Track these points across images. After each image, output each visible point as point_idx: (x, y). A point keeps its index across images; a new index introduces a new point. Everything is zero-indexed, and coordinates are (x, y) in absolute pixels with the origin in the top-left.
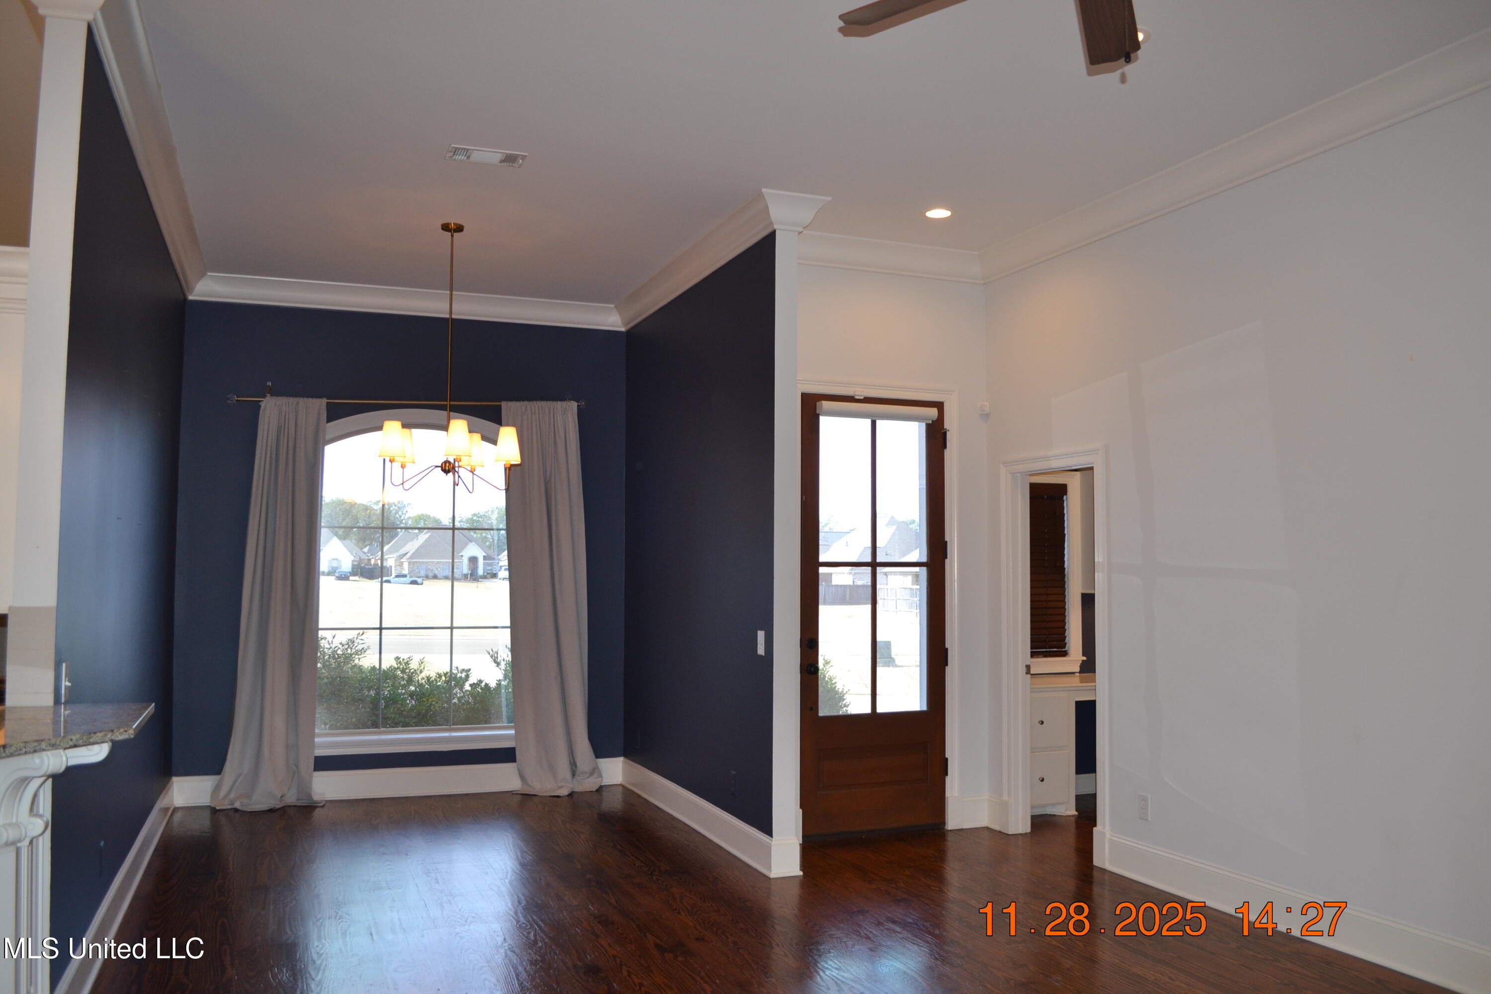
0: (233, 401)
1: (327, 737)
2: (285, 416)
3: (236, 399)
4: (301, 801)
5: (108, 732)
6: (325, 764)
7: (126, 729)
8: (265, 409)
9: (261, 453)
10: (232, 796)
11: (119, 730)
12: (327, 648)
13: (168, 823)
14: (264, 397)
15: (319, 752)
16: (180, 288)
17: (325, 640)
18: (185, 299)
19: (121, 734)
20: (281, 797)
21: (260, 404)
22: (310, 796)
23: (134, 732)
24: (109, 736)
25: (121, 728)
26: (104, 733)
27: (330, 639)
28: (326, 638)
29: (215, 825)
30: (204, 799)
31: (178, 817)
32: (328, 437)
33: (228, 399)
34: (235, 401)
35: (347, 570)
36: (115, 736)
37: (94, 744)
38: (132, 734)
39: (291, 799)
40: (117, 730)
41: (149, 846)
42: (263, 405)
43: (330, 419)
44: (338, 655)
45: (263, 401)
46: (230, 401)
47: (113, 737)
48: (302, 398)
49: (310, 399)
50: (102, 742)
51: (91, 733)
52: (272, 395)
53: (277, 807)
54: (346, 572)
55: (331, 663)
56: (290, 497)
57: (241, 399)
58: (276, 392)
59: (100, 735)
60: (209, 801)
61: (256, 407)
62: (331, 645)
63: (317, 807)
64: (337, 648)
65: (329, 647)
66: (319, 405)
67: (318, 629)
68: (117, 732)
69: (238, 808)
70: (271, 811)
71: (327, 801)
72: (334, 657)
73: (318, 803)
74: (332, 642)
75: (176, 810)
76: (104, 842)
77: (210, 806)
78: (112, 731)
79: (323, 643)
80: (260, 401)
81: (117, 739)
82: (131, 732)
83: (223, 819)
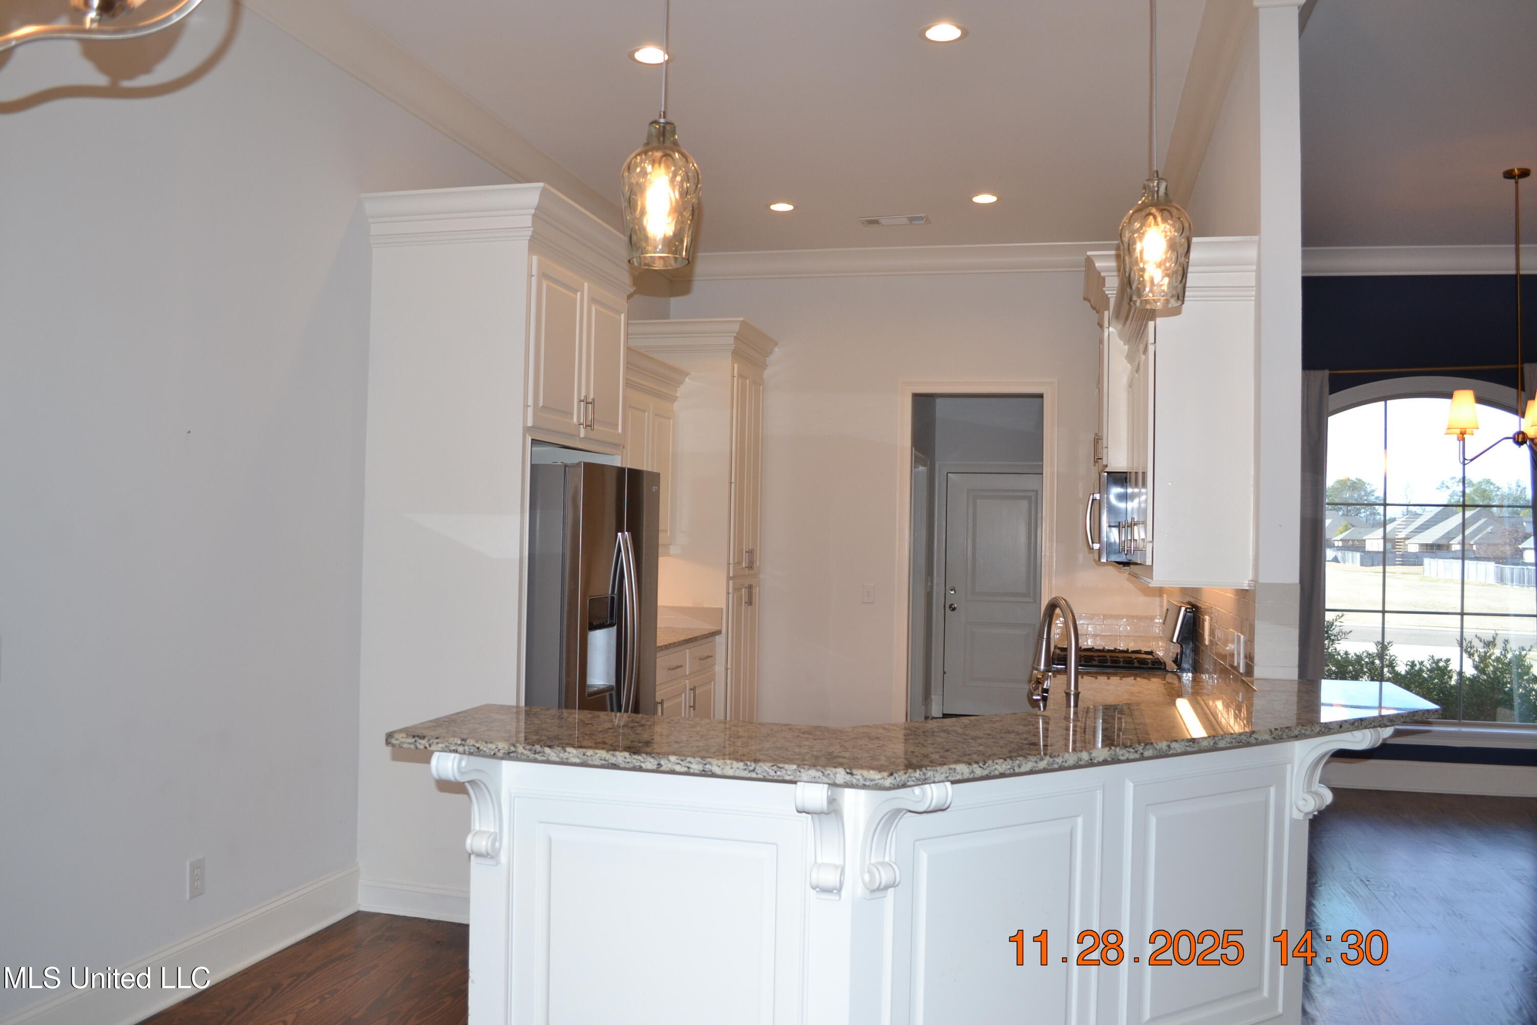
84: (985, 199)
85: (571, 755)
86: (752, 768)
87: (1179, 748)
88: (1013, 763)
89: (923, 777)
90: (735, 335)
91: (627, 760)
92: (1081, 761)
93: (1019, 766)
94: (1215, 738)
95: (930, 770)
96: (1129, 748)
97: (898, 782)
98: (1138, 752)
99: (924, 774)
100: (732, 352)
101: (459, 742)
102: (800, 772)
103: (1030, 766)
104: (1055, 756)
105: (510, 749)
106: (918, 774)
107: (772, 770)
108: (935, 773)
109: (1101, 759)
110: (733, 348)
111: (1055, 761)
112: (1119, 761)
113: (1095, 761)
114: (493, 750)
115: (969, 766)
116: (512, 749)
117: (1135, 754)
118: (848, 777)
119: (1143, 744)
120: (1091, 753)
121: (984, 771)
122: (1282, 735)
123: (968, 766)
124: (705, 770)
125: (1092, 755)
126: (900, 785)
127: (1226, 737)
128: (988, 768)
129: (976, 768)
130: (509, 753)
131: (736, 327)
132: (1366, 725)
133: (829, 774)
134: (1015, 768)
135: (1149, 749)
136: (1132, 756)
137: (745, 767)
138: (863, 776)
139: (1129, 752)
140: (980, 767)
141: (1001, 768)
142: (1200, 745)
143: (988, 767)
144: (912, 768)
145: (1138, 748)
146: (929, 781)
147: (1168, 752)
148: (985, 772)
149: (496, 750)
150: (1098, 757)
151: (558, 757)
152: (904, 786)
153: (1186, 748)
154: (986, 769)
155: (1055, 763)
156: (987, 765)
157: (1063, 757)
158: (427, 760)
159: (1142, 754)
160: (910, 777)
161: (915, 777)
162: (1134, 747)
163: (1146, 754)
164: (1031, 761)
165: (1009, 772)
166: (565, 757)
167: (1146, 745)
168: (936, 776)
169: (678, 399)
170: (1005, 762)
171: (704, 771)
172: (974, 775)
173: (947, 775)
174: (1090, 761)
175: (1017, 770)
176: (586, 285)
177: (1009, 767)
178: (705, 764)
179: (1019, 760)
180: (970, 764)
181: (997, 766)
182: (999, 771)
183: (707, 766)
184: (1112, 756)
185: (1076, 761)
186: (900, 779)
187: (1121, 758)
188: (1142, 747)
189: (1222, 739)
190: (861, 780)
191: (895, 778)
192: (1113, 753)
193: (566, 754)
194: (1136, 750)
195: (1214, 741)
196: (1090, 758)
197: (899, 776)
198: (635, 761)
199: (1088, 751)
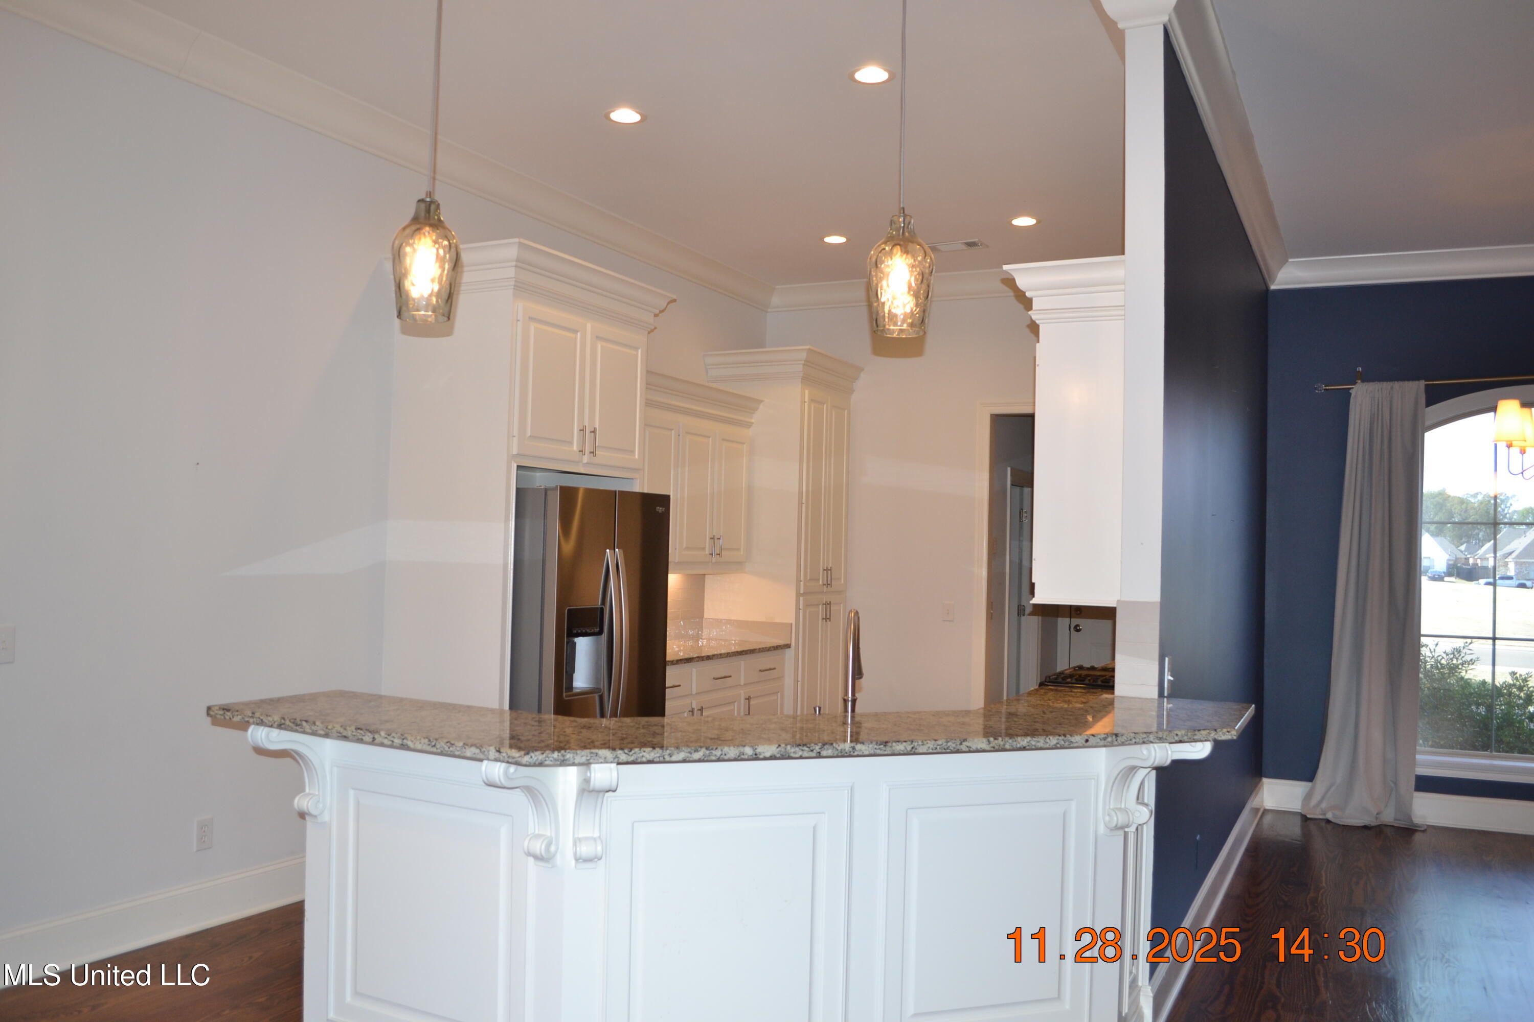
0: (1320, 390)
1: (1431, 755)
2: (1378, 403)
3: (1324, 388)
4: (1399, 822)
5: (1212, 730)
6: (1427, 784)
7: (1229, 730)
8: (1355, 396)
9: (1353, 443)
10: (1324, 805)
11: (1222, 730)
12: (1429, 657)
13: (1258, 824)
14: (1355, 383)
15: (1422, 771)
16: (1262, 276)
17: (1426, 647)
18: (1267, 289)
19: (1224, 734)
20: (1377, 814)
21: (1350, 391)
22: (1410, 818)
23: (1237, 733)
24: (1213, 734)
25: (1224, 728)
26: (1208, 731)
27: (1432, 648)
28: (1427, 646)
29: (1306, 834)
30: (1295, 805)
31: (1268, 819)
32: (1428, 423)
33: (1316, 389)
34: (1323, 391)
35: (1441, 571)
36: (1218, 735)
37: (1196, 741)
38: (1235, 735)
39: (1389, 816)
40: (1220, 730)
41: (1240, 845)
42: (1353, 392)
43: (1429, 403)
44: (1441, 664)
45: (1353, 388)
46: (1319, 390)
47: (1216, 737)
48: (1396, 382)
49: (1406, 383)
50: (1206, 741)
51: (1195, 730)
52: (1363, 381)
53: (1373, 824)
54: (1440, 572)
55: (1433, 673)
56: (1386, 489)
57: (1330, 388)
58: (1366, 378)
59: (1204, 733)
60: (1300, 808)
61: (1347, 394)
62: (1433, 653)
63: (1416, 831)
64: (1441, 657)
65: (1431, 656)
66: (1417, 388)
67: (1420, 635)
68: (1220, 731)
69: (1330, 819)
70: (1366, 827)
71: (1429, 826)
72: (1437, 668)
73: (1419, 827)
74: (1435, 650)
75: (1266, 811)
76: (1200, 836)
77: (1300, 813)
78: (1216, 730)
79: (1424, 651)
80: (1350, 389)
81: (1220, 739)
82: (1234, 733)
83: (1313, 828)
84: (1024, 221)
85: (319, 728)
86: (433, 744)
87: (866, 750)
88: (663, 752)
89: (562, 758)
90: (803, 362)
91: (354, 734)
92: (743, 754)
93: (670, 755)
94: (914, 743)
95: (569, 752)
96: (803, 747)
97: (534, 760)
98: (814, 751)
99: (563, 756)
100: (802, 379)
101: (250, 715)
102: (465, 748)
103: (683, 756)
104: (712, 749)
105: (281, 722)
106: (556, 755)
107: (447, 746)
108: (575, 755)
109: (768, 755)
110: (802, 375)
111: (712, 753)
112: (790, 758)
113: (761, 757)
114: (271, 722)
115: (613, 752)
116: (283, 721)
117: (811, 753)
118: (497, 755)
119: (820, 744)
120: (756, 749)
121: (629, 757)
122: (1004, 745)
123: (611, 751)
124: (404, 744)
125: (756, 750)
126: (537, 763)
127: (927, 743)
128: (634, 755)
129: (620, 754)
130: (281, 725)
131: (804, 355)
132: (1123, 740)
133: (484, 752)
134: (666, 757)
135: (828, 749)
136: (806, 754)
137: (429, 743)
138: (507, 754)
139: (803, 750)
140: (626, 753)
141: (650, 756)
142: (894, 748)
143: (634, 753)
144: (550, 750)
145: (814, 748)
146: (568, 762)
147: (852, 753)
148: (631, 759)
149: (273, 722)
150: (764, 753)
151: (311, 729)
152: (541, 764)
153: (875, 750)
154: (632, 755)
155: (712, 755)
156: (633, 752)
157: (722, 750)
158: (245, 729)
159: (819, 753)
160: (548, 757)
161: (553, 757)
162: (808, 746)
163: (824, 753)
164: (683, 751)
165: (658, 760)
166: (315, 729)
167: (824, 745)
168: (576, 757)
169: (753, 425)
170: (654, 751)
171: (402, 744)
172: (618, 760)
173: (588, 758)
174: (754, 756)
175: (667, 758)
176: (589, 326)
177: (658, 755)
178: (403, 739)
179: (670, 750)
180: (614, 749)
181: (645, 754)
182: (647, 758)
183: (405, 741)
184: (782, 753)
185: (738, 754)
186: (536, 758)
187: (792, 755)
188: (820, 747)
189: (923, 745)
190: (506, 757)
191: (531, 757)
192: (783, 750)
193: (316, 727)
194: (811, 749)
195: (912, 746)
196: (754, 753)
197: (536, 756)
198: (358, 734)
199: (752, 747)
